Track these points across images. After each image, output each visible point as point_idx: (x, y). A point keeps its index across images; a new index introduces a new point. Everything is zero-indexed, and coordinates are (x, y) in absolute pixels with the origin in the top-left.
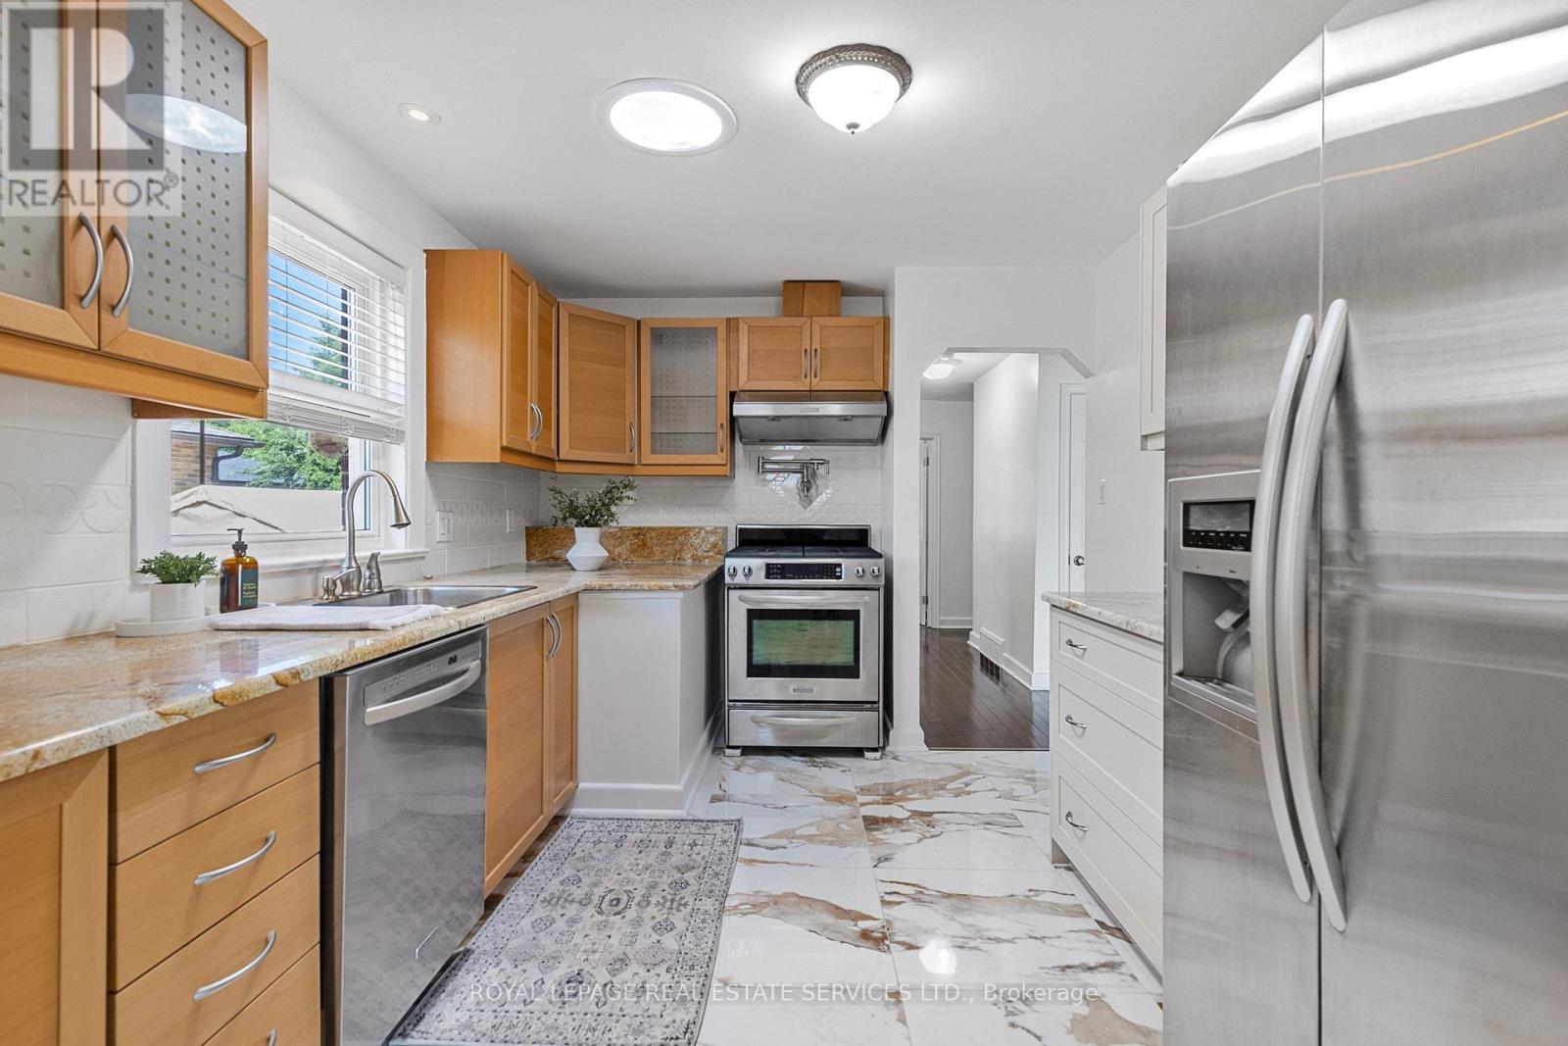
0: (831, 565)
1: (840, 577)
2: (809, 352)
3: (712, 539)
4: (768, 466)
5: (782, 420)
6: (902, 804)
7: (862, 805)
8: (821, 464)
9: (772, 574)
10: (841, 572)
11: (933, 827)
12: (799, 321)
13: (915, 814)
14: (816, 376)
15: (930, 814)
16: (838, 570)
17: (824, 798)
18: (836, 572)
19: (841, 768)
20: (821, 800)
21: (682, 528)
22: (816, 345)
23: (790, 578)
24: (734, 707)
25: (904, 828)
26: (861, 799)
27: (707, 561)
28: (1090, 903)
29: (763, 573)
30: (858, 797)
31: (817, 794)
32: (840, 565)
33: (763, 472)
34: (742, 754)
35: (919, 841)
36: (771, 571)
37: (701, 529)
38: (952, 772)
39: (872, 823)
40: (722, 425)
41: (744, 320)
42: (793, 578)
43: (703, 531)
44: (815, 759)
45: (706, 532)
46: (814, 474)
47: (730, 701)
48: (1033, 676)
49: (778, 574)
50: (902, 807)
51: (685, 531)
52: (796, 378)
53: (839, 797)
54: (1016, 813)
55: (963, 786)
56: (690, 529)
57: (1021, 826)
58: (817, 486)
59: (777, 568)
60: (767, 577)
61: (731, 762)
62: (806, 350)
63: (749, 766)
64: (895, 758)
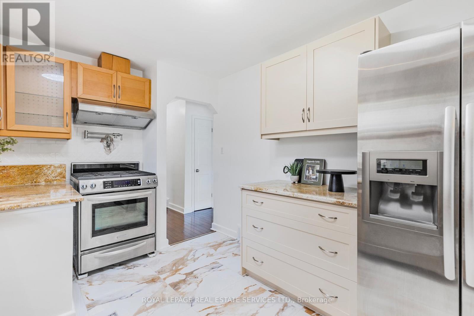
0: (136, 179)
1: (140, 185)
2: (116, 86)
3: (59, 170)
4: (89, 135)
5: (104, 115)
6: (179, 272)
7: (165, 279)
8: (118, 136)
9: (107, 186)
10: (140, 182)
11: (198, 278)
12: (110, 72)
13: (187, 275)
14: (119, 98)
15: (192, 273)
16: (139, 181)
17: (147, 282)
18: (138, 182)
19: (142, 266)
20: (145, 284)
21: (38, 165)
22: (119, 84)
23: (116, 187)
24: (84, 254)
25: (188, 283)
26: (162, 277)
27: (55, 182)
28: (262, 285)
29: (102, 186)
30: (160, 276)
31: (142, 282)
32: (140, 179)
33: (87, 138)
34: (88, 275)
35: (198, 286)
36: (105, 185)
37: (51, 166)
38: (185, 253)
39: (175, 286)
40: (67, 113)
41: (81, 64)
42: (118, 187)
43: (52, 167)
44: (127, 265)
45: (55, 167)
46: (112, 140)
47: (81, 251)
48: (184, 209)
49: (110, 186)
50: (180, 274)
51: (40, 167)
52: (109, 97)
53: (152, 280)
54: (217, 261)
55: (193, 256)
56: (43, 166)
57: (222, 265)
58: (114, 145)
59: (110, 183)
60: (104, 188)
61: (84, 281)
62: (114, 85)
63: (96, 280)
64: (161, 253)
